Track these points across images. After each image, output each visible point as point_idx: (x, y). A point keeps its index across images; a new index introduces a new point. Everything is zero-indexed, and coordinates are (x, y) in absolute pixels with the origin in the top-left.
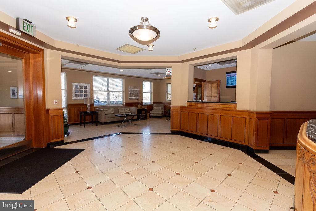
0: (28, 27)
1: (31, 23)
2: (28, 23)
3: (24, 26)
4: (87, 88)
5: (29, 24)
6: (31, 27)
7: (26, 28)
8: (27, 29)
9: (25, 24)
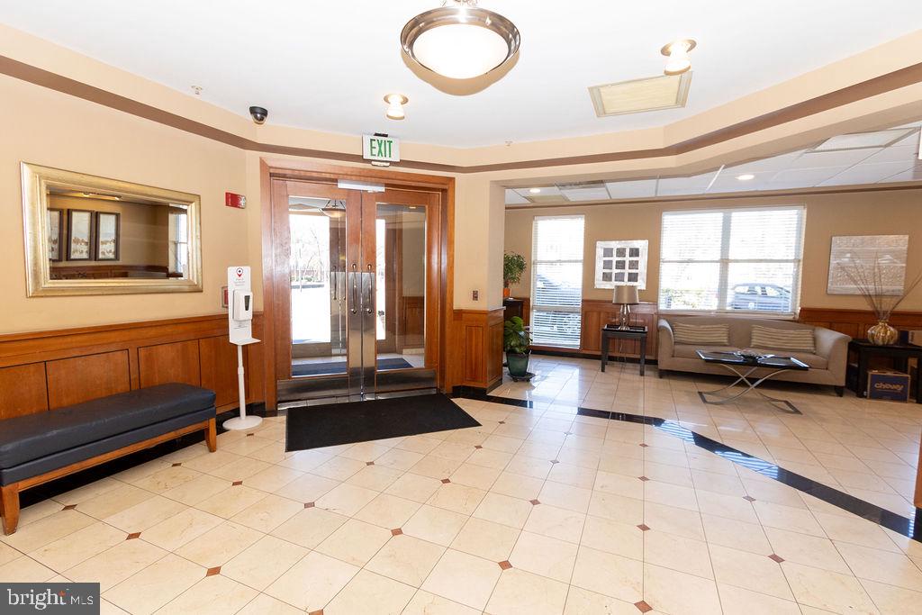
0: (380, 147)
1: (386, 136)
2: (380, 138)
3: (372, 147)
4: (637, 255)
5: (384, 138)
6: (387, 144)
7: (375, 151)
8: (380, 151)
9: (375, 144)
